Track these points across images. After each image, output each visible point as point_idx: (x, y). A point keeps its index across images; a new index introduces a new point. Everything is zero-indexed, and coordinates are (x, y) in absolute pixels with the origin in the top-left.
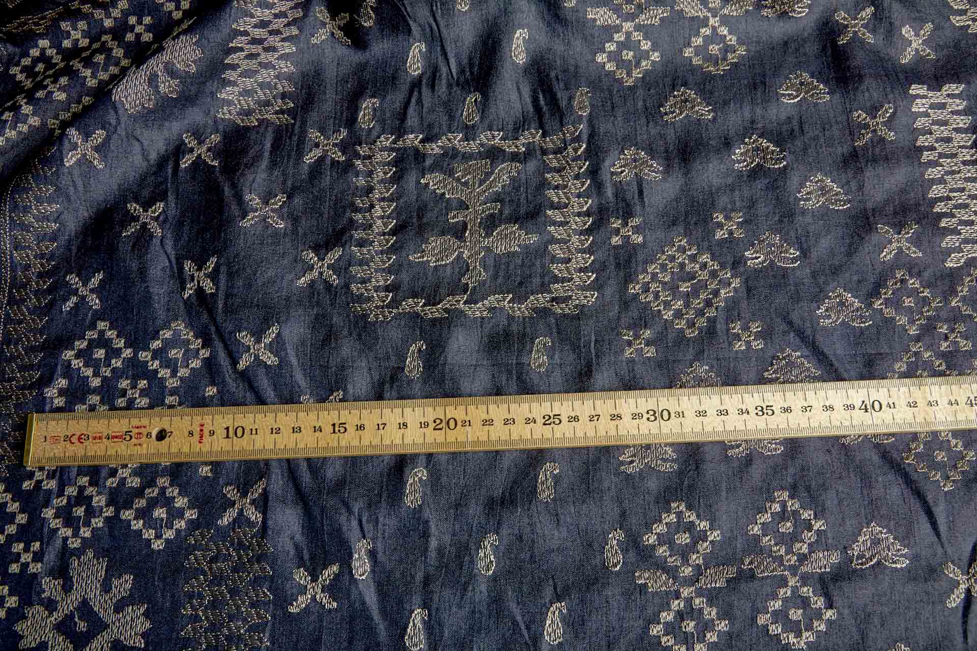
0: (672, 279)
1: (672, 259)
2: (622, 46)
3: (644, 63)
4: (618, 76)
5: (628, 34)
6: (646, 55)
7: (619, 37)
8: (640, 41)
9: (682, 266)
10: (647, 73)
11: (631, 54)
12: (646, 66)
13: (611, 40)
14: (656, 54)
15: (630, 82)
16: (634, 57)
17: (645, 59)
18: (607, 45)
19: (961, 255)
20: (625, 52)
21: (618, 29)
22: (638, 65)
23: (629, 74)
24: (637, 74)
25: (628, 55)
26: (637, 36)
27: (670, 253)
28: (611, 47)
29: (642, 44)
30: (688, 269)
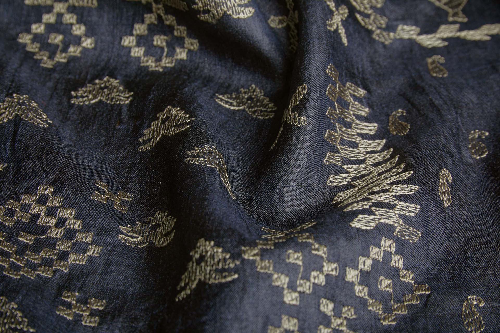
0: (15, 226)
1: (25, 208)
2: (51, 28)
3: (71, 49)
4: (37, 57)
5: (60, 16)
6: (78, 41)
7: (49, 18)
8: (72, 24)
9: (36, 217)
10: (72, 59)
11: (60, 37)
12: (75, 52)
13: (39, 20)
14: (89, 41)
15: (49, 64)
16: (63, 42)
17: (74, 45)
18: (34, 27)
19: (372, 217)
20: (52, 36)
21: (49, 9)
22: (65, 50)
23: (51, 57)
24: (61, 58)
25: (57, 39)
26: (69, 18)
27: (27, 201)
28: (38, 28)
29: (74, 28)
30: (40, 222)
